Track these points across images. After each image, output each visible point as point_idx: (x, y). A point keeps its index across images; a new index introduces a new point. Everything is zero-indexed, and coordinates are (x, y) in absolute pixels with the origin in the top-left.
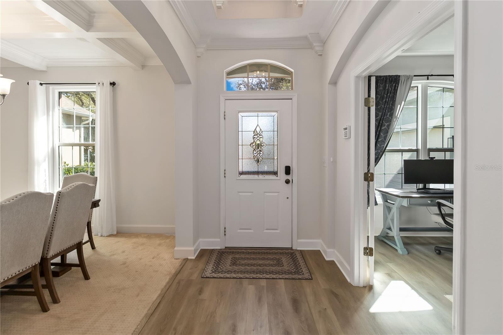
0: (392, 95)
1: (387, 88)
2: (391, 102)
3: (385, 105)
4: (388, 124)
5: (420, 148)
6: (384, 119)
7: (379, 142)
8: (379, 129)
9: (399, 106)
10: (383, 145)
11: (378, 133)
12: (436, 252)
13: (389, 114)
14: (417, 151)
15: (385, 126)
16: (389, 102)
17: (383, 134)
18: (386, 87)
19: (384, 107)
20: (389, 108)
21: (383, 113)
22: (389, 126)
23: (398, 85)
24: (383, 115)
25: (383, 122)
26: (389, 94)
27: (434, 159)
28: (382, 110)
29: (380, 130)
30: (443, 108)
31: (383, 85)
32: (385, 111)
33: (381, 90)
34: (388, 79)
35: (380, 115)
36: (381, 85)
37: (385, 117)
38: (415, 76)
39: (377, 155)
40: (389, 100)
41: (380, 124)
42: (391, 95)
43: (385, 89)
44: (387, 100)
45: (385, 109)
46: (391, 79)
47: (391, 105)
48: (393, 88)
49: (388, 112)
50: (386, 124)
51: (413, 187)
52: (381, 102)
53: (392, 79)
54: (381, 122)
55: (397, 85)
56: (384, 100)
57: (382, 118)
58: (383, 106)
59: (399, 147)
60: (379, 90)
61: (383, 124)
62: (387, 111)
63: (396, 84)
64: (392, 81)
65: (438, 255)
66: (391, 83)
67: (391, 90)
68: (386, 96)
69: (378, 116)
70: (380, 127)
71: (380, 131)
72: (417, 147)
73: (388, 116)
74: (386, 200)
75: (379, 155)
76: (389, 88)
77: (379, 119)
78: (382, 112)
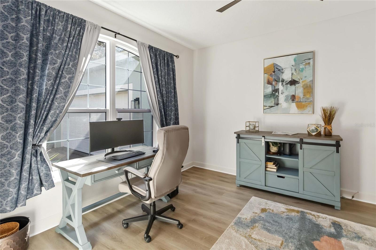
0: (76, 41)
1: (69, 29)
2: (75, 50)
3: (66, 51)
4: (70, 76)
5: (109, 109)
6: (65, 69)
7: (57, 99)
8: (57, 82)
9: (84, 58)
10: (64, 104)
11: (56, 87)
12: (123, 226)
13: (71, 64)
14: (105, 112)
15: (66, 78)
16: (72, 48)
17: (63, 89)
18: (67, 27)
19: (65, 54)
20: (71, 56)
21: (63, 61)
22: (71, 79)
23: (84, 31)
24: (63, 64)
25: (64, 72)
26: (71, 39)
27: (121, 120)
28: (61, 56)
29: (59, 83)
30: (128, 70)
31: (63, 23)
32: (67, 59)
33: (60, 29)
34: (70, 18)
35: (59, 62)
36: (60, 23)
37: (66, 67)
38: (102, 28)
39: (55, 116)
40: (71, 45)
41: (59, 75)
42: (74, 40)
43: (66, 30)
44: (69, 45)
45: (66, 56)
46: (74, 20)
47: (74, 53)
48: (77, 32)
49: (71, 60)
50: (68, 76)
51: (100, 155)
52: (60, 46)
53: (76, 21)
54: (60, 72)
55: (82, 30)
56: (65, 44)
57: (62, 67)
58: (63, 51)
59: (87, 108)
60: (57, 28)
61: (63, 75)
62: (68, 59)
63: (80, 29)
64: (75, 24)
65: (126, 229)
66: (75, 26)
67: (75, 34)
68: (67, 39)
69: (56, 64)
70: (58, 79)
71: (58, 85)
72: (106, 108)
73: (70, 66)
74: (65, 178)
75: (57, 117)
76: (72, 31)
77: (57, 68)
78: (62, 59)
